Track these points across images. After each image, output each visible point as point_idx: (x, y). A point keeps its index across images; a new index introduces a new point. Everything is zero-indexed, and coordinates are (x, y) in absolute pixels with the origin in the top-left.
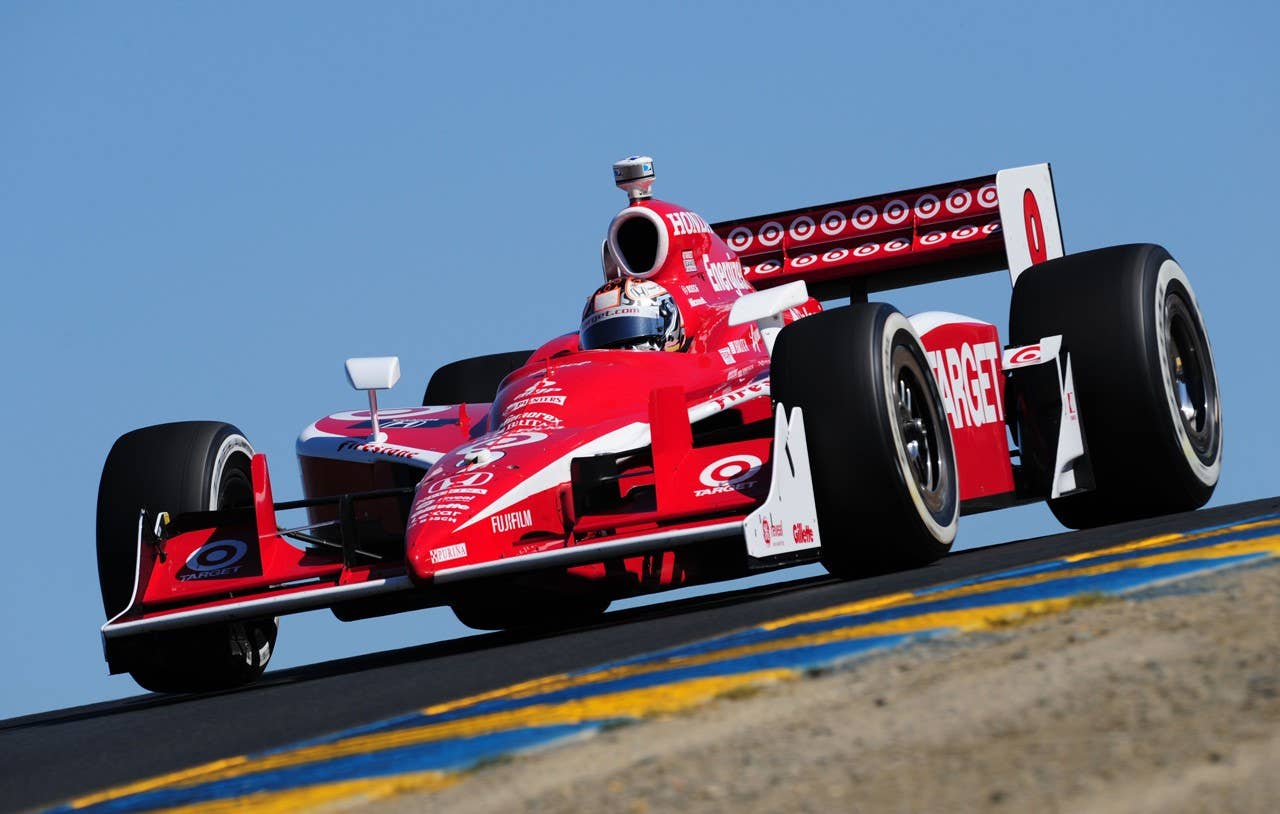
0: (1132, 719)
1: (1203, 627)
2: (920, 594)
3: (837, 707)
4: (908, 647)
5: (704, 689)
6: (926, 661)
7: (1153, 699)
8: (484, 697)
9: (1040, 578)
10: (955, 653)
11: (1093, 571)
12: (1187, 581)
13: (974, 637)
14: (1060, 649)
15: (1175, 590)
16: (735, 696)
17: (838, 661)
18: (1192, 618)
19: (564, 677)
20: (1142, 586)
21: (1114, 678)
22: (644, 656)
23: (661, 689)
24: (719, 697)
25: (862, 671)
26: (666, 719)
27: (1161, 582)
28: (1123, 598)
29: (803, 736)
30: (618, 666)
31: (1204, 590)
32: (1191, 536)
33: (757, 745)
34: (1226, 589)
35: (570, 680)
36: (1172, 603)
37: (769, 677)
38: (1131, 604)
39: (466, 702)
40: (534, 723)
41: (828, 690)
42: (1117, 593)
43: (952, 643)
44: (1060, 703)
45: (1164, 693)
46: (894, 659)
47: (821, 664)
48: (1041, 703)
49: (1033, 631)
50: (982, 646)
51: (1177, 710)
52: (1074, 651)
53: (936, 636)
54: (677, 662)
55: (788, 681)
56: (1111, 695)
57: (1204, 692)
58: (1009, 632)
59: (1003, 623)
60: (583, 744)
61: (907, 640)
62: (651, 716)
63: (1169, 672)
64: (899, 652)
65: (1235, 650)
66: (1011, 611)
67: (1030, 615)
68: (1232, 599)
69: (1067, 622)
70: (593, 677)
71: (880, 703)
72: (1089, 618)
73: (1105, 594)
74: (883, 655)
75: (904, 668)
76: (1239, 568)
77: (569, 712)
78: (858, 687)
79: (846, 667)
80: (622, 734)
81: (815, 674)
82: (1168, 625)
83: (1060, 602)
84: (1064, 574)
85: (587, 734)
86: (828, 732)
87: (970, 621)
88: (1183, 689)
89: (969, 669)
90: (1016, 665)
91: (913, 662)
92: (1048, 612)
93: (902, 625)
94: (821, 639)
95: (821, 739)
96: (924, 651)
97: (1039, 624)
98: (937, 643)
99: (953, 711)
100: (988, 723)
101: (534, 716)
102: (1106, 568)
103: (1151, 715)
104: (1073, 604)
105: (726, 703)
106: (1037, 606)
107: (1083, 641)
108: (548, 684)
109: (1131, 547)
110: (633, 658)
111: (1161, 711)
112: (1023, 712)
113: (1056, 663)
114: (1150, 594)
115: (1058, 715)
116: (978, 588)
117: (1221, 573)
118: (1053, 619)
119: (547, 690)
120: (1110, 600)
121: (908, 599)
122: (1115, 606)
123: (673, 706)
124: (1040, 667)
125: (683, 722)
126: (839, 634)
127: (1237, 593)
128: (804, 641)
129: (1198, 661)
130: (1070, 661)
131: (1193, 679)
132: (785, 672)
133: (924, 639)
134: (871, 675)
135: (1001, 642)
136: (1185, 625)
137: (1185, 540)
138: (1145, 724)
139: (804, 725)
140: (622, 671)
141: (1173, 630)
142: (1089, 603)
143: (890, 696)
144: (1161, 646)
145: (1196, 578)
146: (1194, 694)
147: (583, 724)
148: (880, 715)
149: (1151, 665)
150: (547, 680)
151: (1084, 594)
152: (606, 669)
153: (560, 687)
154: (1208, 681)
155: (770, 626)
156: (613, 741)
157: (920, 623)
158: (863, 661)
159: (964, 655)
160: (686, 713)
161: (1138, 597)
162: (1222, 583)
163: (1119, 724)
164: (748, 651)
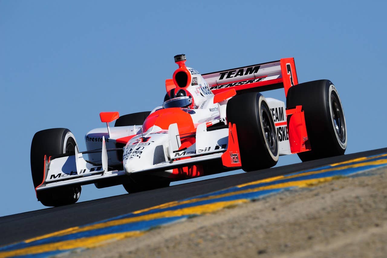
0: (351, 214)
1: (373, 186)
2: (286, 176)
3: (261, 211)
4: (282, 192)
5: (220, 205)
6: (288, 196)
7: (358, 208)
8: (152, 208)
9: (323, 171)
10: (297, 194)
11: (339, 169)
12: (368, 172)
13: (303, 189)
14: (329, 192)
15: (364, 174)
16: (229, 207)
17: (261, 197)
18: (370, 183)
19: (176, 202)
20: (354, 173)
21: (346, 201)
22: (201, 196)
23: (206, 206)
24: (224, 208)
25: (268, 200)
26: (208, 215)
27: (360, 172)
28: (349, 177)
29: (250, 219)
30: (193, 198)
31: (373, 174)
32: (369, 158)
33: (236, 222)
34: (380, 174)
35: (178, 203)
36: (363, 178)
37: (240, 202)
38: (351, 179)
39: (146, 210)
40: (167, 216)
41: (258, 206)
42: (346, 175)
43: (296, 191)
44: (329, 209)
45: (361, 206)
46: (278, 196)
47: (256, 198)
48: (324, 209)
49: (321, 187)
50: (305, 192)
51: (365, 211)
52: (334, 193)
53: (291, 189)
54: (212, 197)
55: (245, 203)
56: (345, 207)
57: (374, 205)
58: (313, 188)
59: (312, 185)
60: (182, 223)
61: (282, 190)
62: (203, 214)
63: (362, 199)
64: (279, 194)
65: (383, 192)
66: (314, 181)
67: (320, 182)
68: (382, 177)
69: (332, 184)
70: (185, 202)
71: (274, 209)
72: (338, 183)
73: (343, 176)
74: (274, 195)
75: (281, 199)
76: (384, 168)
77: (178, 213)
78: (267, 205)
79: (264, 199)
80: (195, 219)
81: (254, 201)
82: (363, 185)
83: (329, 178)
84: (330, 170)
85: (184, 219)
86: (258, 218)
87: (302, 184)
88: (367, 204)
89: (301, 199)
90: (315, 198)
91: (284, 197)
92: (325, 181)
93: (280, 186)
94: (256, 190)
95: (256, 220)
96: (287, 193)
97: (322, 185)
98: (292, 191)
99: (296, 212)
100: (307, 215)
101: (167, 214)
102: (343, 168)
103: (358, 212)
104: (333, 179)
105: (226, 210)
106: (322, 179)
107: (336, 190)
108: (171, 204)
109: (351, 161)
110: (198, 196)
111: (360, 211)
112: (318, 212)
113: (328, 197)
114: (357, 176)
115: (329, 213)
116: (304, 174)
117: (378, 169)
118: (327, 184)
119: (171, 206)
120: (345, 178)
121: (282, 178)
122: (346, 179)
123: (210, 211)
124: (323, 198)
125: (213, 216)
126: (261, 188)
127: (383, 175)
128: (250, 191)
129: (372, 196)
130: (332, 196)
131: (370, 202)
132: (245, 200)
133: (287, 190)
134: (271, 201)
135: (311, 190)
136: (367, 185)
137: (367, 159)
138: (355, 215)
139: (250, 216)
140: (194, 200)
141: (364, 186)
142: (338, 178)
143: (277, 207)
144: (360, 192)
145: (371, 171)
146: (370, 206)
147: (183, 216)
148: (274, 213)
149: (357, 197)
150: (171, 203)
151: (336, 176)
152: (189, 200)
153: (175, 205)
154: (375, 202)
155: (240, 186)
156: (192, 221)
157: (286, 185)
158: (269, 197)
159: (300, 195)
160: (214, 213)
161: (353, 176)
162: (379, 172)
163: (347, 215)
164: (233, 194)
